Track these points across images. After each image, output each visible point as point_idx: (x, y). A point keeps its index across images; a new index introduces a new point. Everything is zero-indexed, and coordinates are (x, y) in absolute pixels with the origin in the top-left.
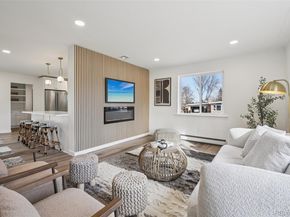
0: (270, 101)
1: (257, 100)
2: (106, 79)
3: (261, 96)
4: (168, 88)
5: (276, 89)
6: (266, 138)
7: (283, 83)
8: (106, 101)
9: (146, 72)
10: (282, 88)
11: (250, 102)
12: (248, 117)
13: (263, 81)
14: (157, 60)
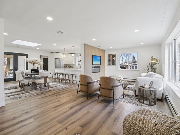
0: (154, 64)
1: (150, 64)
2: (92, 55)
3: (151, 63)
4: (114, 59)
5: (155, 61)
6: (150, 74)
7: (158, 59)
8: (92, 64)
9: (104, 51)
10: (157, 60)
11: (148, 65)
12: (147, 70)
13: (152, 57)
14: (111, 47)
